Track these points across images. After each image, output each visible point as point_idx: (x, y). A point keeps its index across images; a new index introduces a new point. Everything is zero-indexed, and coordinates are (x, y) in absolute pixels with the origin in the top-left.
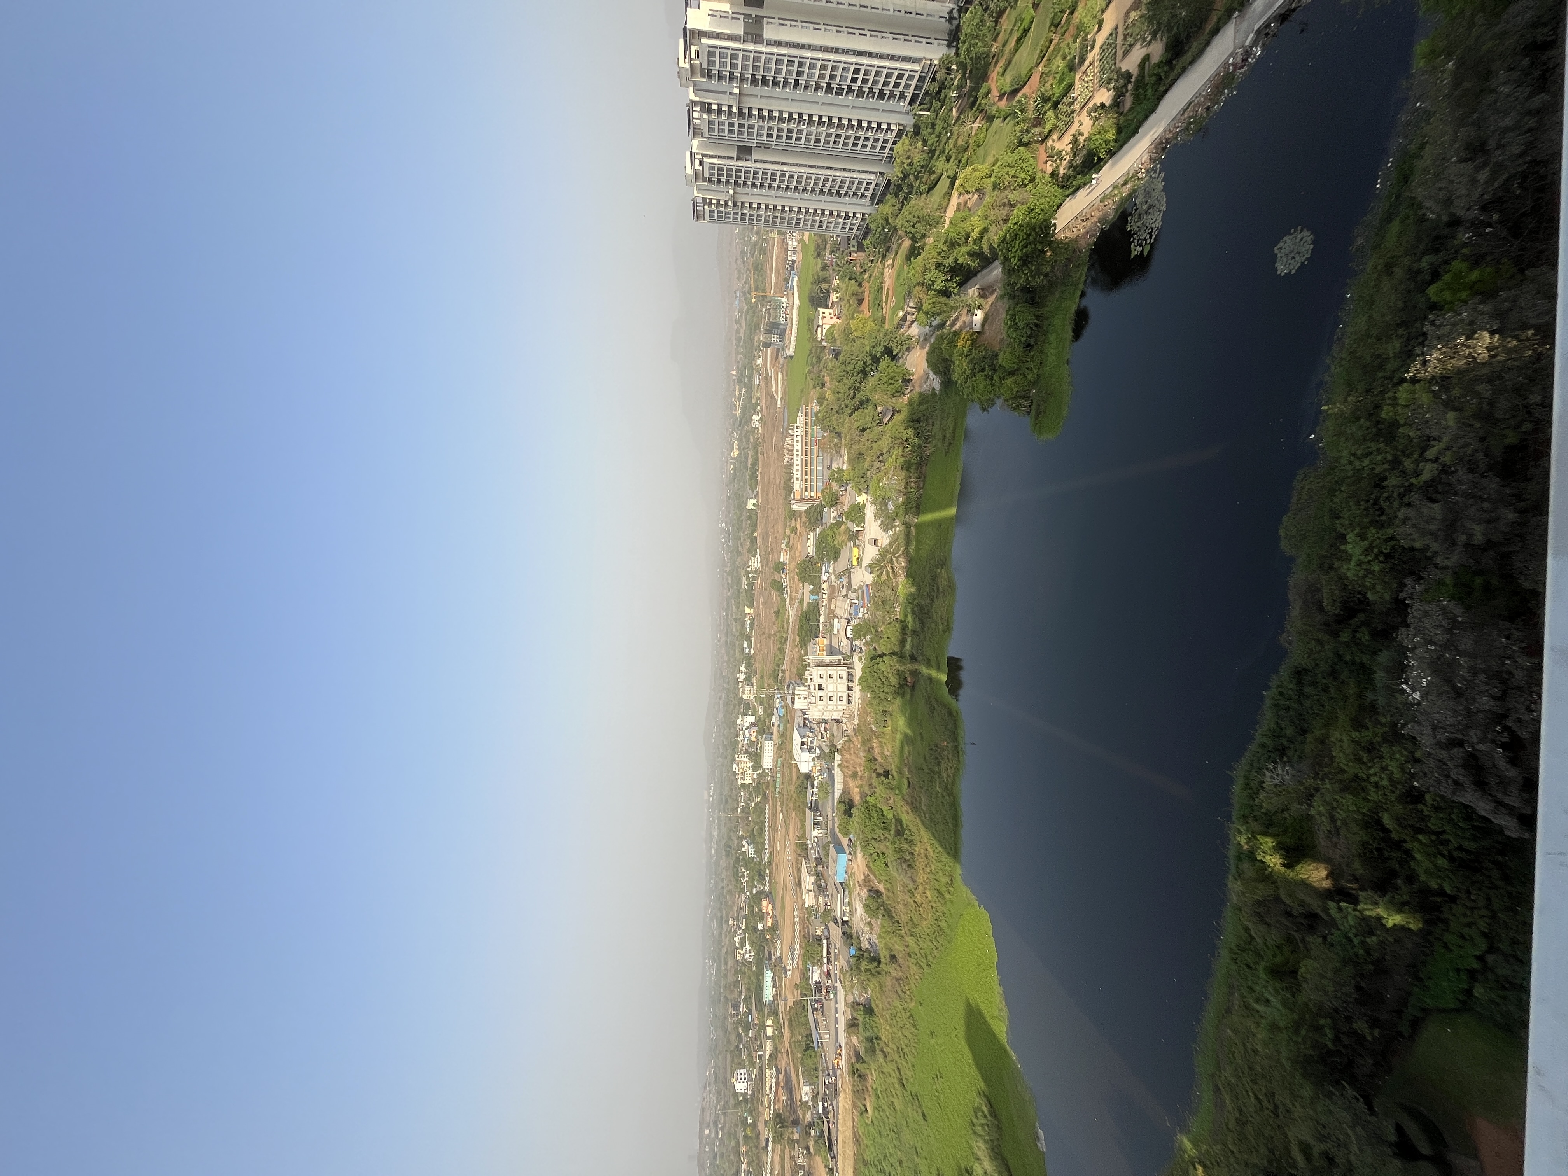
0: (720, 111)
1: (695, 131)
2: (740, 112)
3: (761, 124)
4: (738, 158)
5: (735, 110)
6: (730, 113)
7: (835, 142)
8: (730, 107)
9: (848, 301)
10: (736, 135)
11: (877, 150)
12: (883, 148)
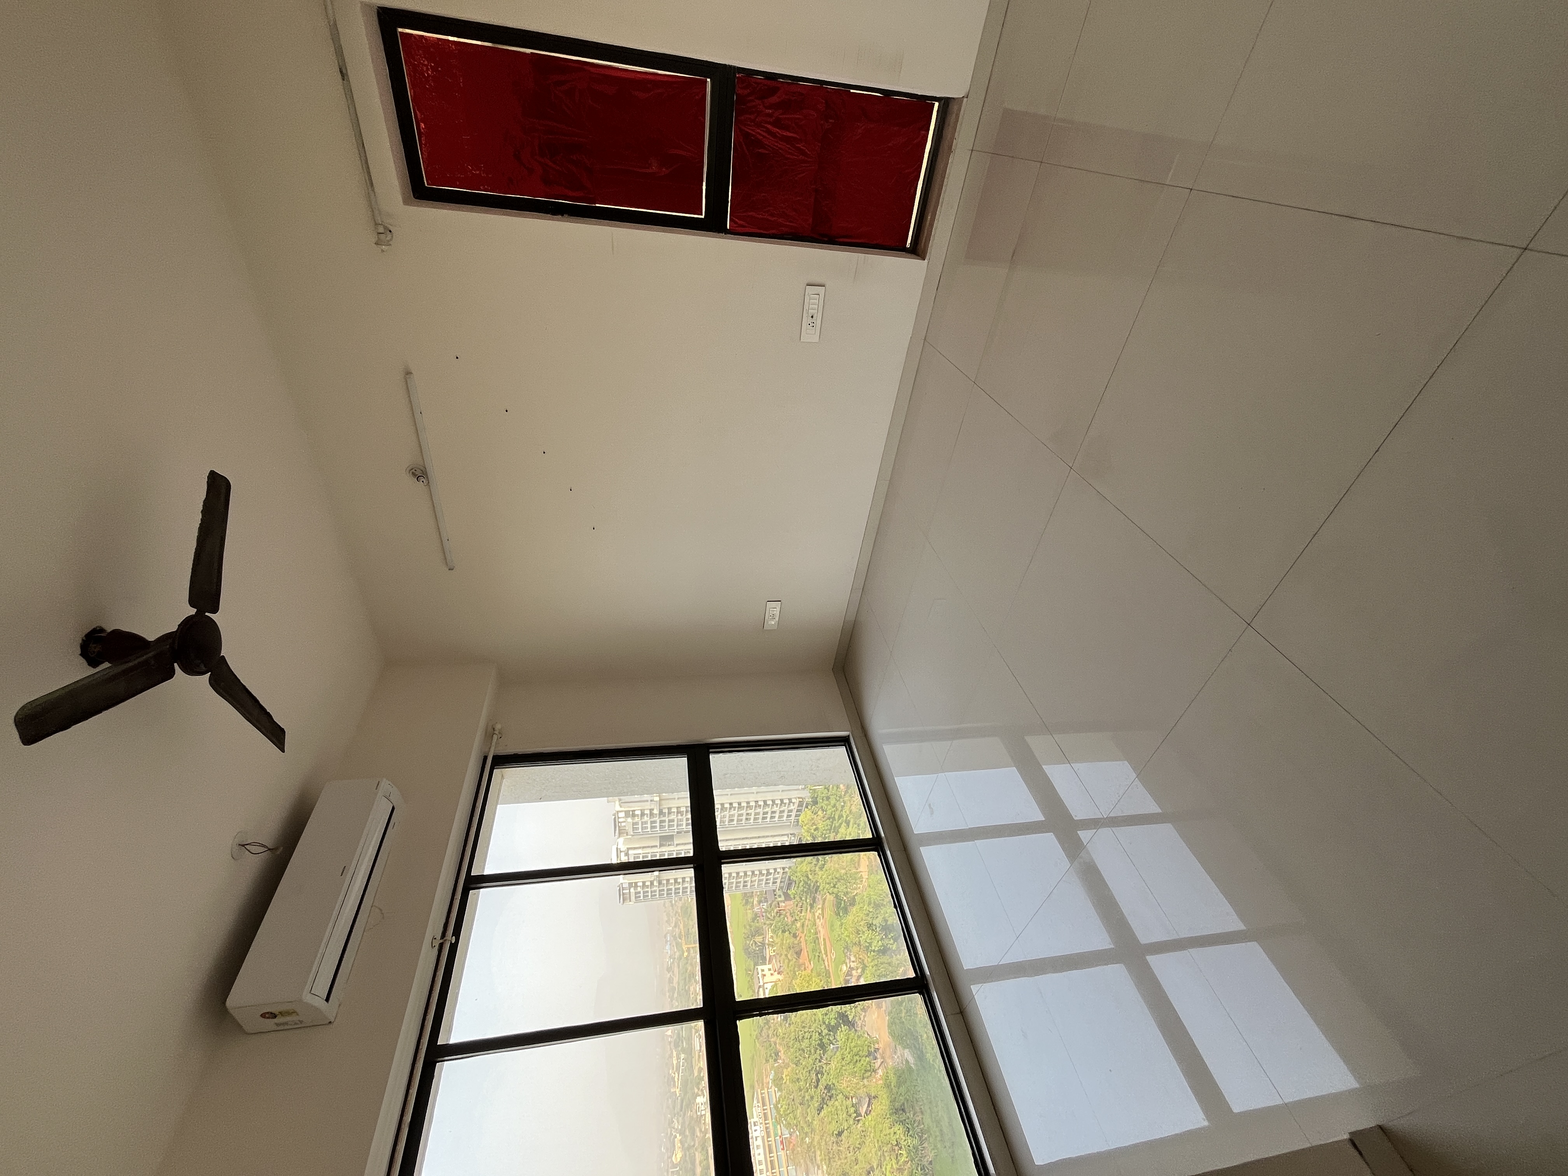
0: (643, 814)
1: (621, 832)
2: (661, 813)
3: (680, 817)
4: (661, 845)
5: (656, 811)
6: (652, 814)
7: (747, 819)
8: (651, 810)
9: (786, 955)
10: (658, 829)
11: (785, 818)
12: (789, 816)
